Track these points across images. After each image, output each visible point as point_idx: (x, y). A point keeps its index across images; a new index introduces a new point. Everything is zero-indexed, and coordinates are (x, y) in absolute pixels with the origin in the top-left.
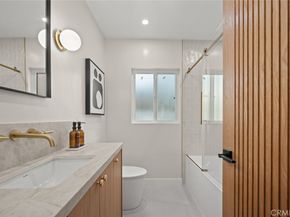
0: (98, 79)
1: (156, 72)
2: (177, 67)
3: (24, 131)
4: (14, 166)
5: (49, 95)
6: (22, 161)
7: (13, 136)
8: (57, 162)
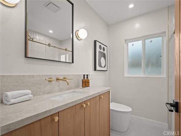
0: (102, 51)
1: (144, 38)
2: (164, 31)
3: (62, 78)
4: (58, 92)
5: (73, 62)
6: (61, 90)
7: (57, 79)
8: (75, 93)
